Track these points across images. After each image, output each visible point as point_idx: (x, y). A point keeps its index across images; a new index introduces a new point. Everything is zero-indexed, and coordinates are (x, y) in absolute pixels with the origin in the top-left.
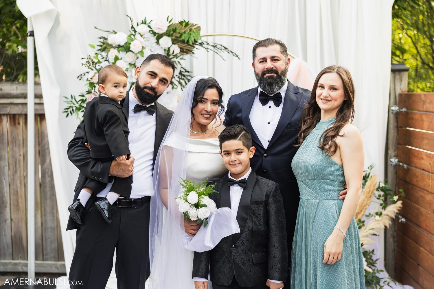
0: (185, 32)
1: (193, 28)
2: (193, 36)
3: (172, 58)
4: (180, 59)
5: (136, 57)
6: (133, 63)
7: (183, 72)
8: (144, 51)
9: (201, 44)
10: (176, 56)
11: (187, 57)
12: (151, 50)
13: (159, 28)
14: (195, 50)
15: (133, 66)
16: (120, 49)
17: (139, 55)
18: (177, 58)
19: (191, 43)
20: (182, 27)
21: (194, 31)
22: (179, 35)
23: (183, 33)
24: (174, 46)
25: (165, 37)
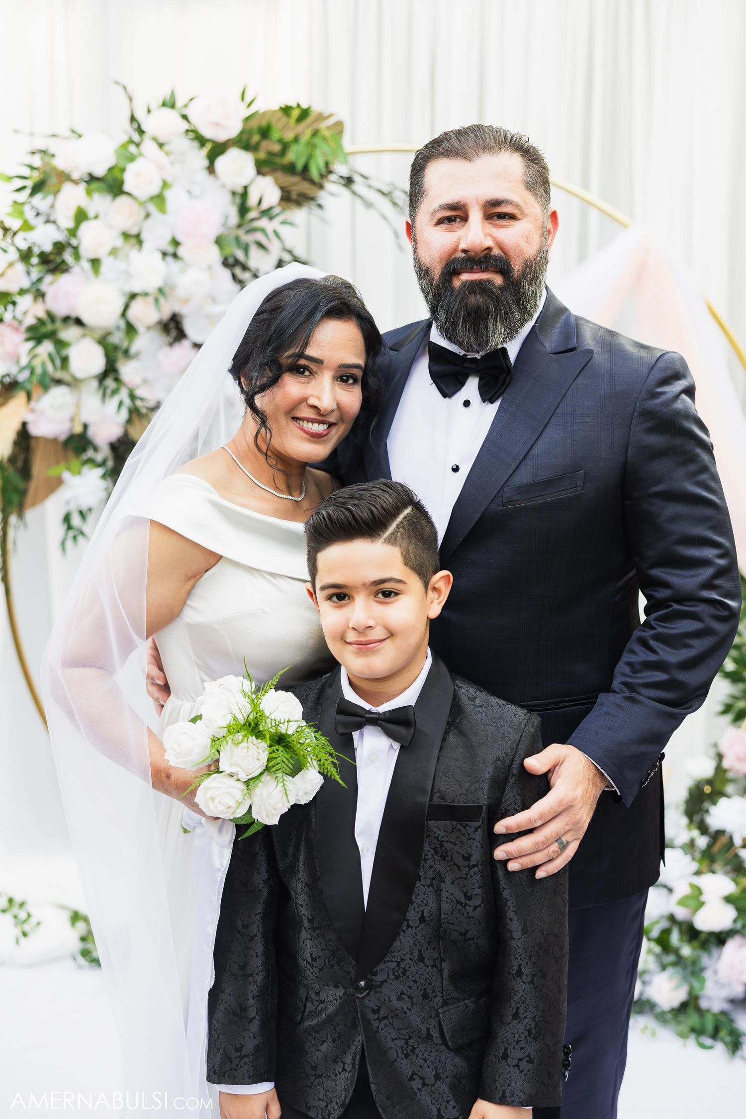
0: (296, 140)
1: (323, 125)
2: (324, 153)
3: (253, 220)
4: (283, 223)
5: (143, 214)
6: (134, 231)
8: (169, 194)
9: (348, 181)
10: (267, 213)
11: (299, 215)
12: (189, 192)
13: (217, 123)
14: (323, 197)
15: (133, 241)
16: (95, 185)
17: (152, 208)
18: (271, 218)
19: (314, 173)
20: (289, 123)
21: (327, 135)
22: (279, 148)
23: (288, 140)
24: (260, 179)
25: (234, 153)
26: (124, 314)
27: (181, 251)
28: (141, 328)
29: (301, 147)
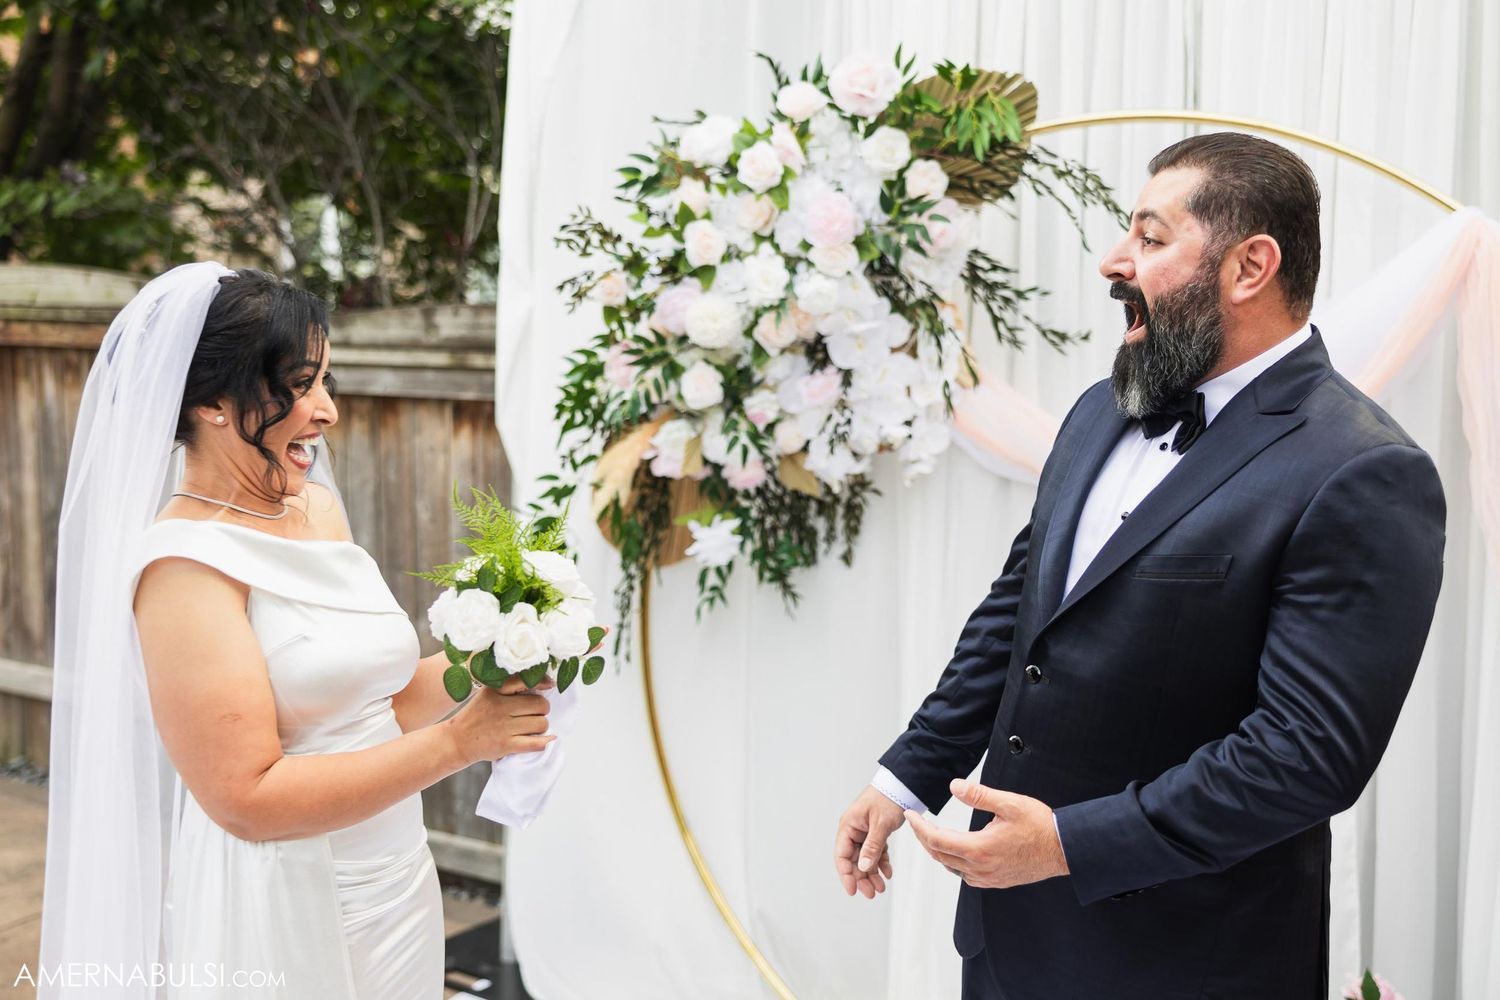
0: (959, 111)
1: (990, 88)
2: (991, 127)
4: (932, 216)
6: (767, 232)
7: (982, 269)
8: (789, 183)
10: (916, 206)
13: (862, 96)
15: (766, 244)
18: (920, 214)
19: (979, 151)
20: (950, 90)
21: (995, 100)
22: (938, 123)
23: (951, 112)
24: (920, 164)
25: (884, 132)
26: (748, 333)
27: (812, 255)
28: (773, 352)
29: (964, 118)
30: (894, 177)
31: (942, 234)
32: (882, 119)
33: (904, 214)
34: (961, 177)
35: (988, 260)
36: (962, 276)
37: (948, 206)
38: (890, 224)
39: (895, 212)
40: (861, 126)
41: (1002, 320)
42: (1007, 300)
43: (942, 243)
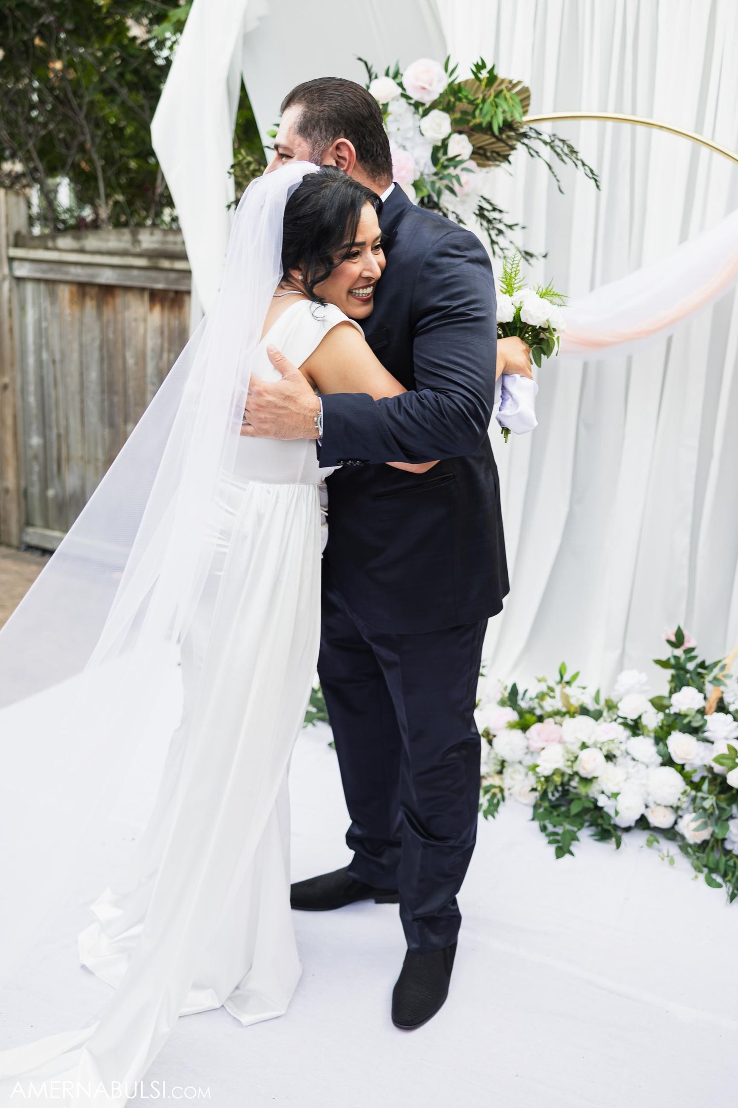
0: (484, 101)
1: (505, 87)
2: (504, 112)
4: (463, 170)
7: (487, 209)
10: (453, 162)
12: (403, 146)
13: (424, 88)
18: (455, 167)
19: (496, 129)
20: (479, 87)
21: (508, 95)
22: (470, 108)
23: (479, 101)
24: (456, 136)
25: (436, 114)
29: (487, 106)
30: (439, 144)
31: (467, 183)
32: (434, 105)
33: (445, 167)
34: (480, 148)
35: (491, 204)
36: (475, 213)
37: (472, 164)
38: (436, 174)
39: (439, 166)
40: (421, 110)
41: (497, 243)
42: (500, 232)
43: (466, 189)
